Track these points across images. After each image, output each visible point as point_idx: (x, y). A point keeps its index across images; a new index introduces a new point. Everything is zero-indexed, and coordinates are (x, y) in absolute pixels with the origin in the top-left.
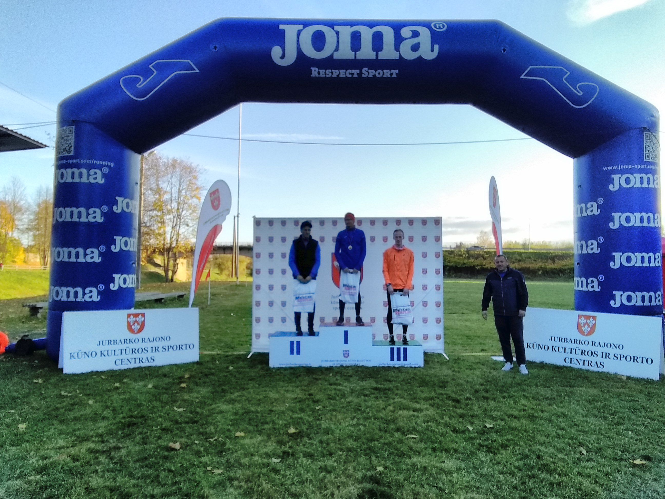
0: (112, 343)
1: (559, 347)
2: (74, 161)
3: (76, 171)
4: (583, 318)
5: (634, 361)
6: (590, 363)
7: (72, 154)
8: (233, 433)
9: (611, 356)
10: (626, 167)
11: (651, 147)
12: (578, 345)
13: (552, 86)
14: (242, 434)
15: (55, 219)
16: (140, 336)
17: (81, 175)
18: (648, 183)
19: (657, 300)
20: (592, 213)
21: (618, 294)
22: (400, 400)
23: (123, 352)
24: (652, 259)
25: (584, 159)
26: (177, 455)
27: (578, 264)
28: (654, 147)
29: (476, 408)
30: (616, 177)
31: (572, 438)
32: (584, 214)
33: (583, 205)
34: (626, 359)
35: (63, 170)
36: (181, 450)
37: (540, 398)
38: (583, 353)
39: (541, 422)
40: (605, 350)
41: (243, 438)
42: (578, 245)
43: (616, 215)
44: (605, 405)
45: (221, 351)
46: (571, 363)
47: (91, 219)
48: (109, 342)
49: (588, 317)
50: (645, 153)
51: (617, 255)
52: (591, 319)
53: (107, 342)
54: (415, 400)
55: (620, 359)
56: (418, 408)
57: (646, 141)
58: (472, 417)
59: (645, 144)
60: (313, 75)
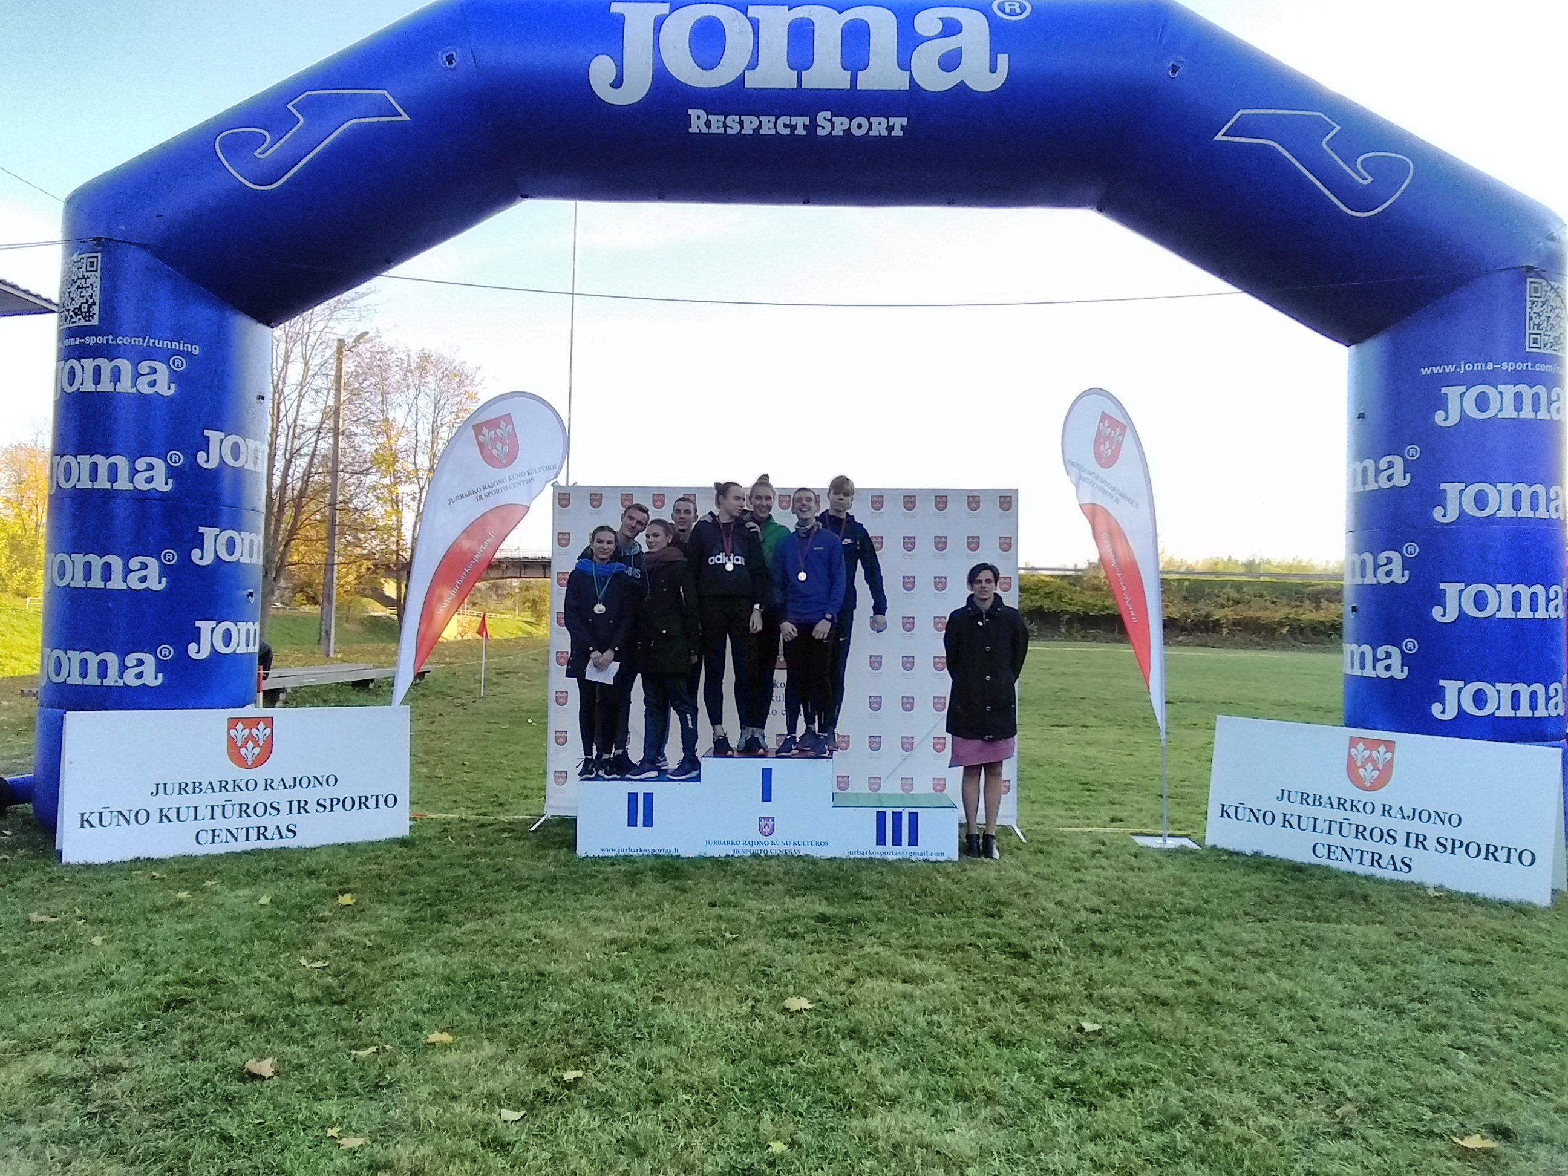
0: (190, 789)
1: (1299, 817)
2: (100, 340)
3: (106, 365)
4: (1361, 746)
5: (1487, 858)
6: (1375, 860)
7: (95, 322)
8: (425, 1032)
9: (1431, 843)
10: (1479, 366)
11: (1543, 318)
12: (1348, 814)
13: (1294, 161)
14: (446, 1038)
15: (55, 486)
16: (260, 774)
17: (116, 376)
18: (1536, 408)
19: (1552, 703)
20: (1390, 484)
21: (1451, 686)
22: (876, 949)
23: (218, 811)
24: (1542, 601)
25: (1373, 347)
26: (260, 1093)
27: (1354, 609)
28: (1553, 316)
29: (1067, 975)
30: (1452, 393)
31: (1304, 1068)
32: (1372, 486)
33: (1369, 463)
34: (1467, 851)
35: (73, 362)
36: (275, 1078)
37: (1239, 950)
38: (1359, 833)
39: (1227, 1019)
40: (1417, 827)
41: (446, 1046)
42: (1354, 563)
43: (1451, 489)
44: (1404, 973)
45: (470, 812)
46: (1329, 857)
47: (140, 483)
48: (182, 789)
49: (1374, 744)
50: (1528, 331)
51: (1451, 589)
52: (1382, 749)
53: (177, 786)
54: (917, 951)
55: (1453, 852)
56: (918, 972)
57: (1533, 302)
58: (1052, 999)
59: (1528, 310)
60: (693, 130)
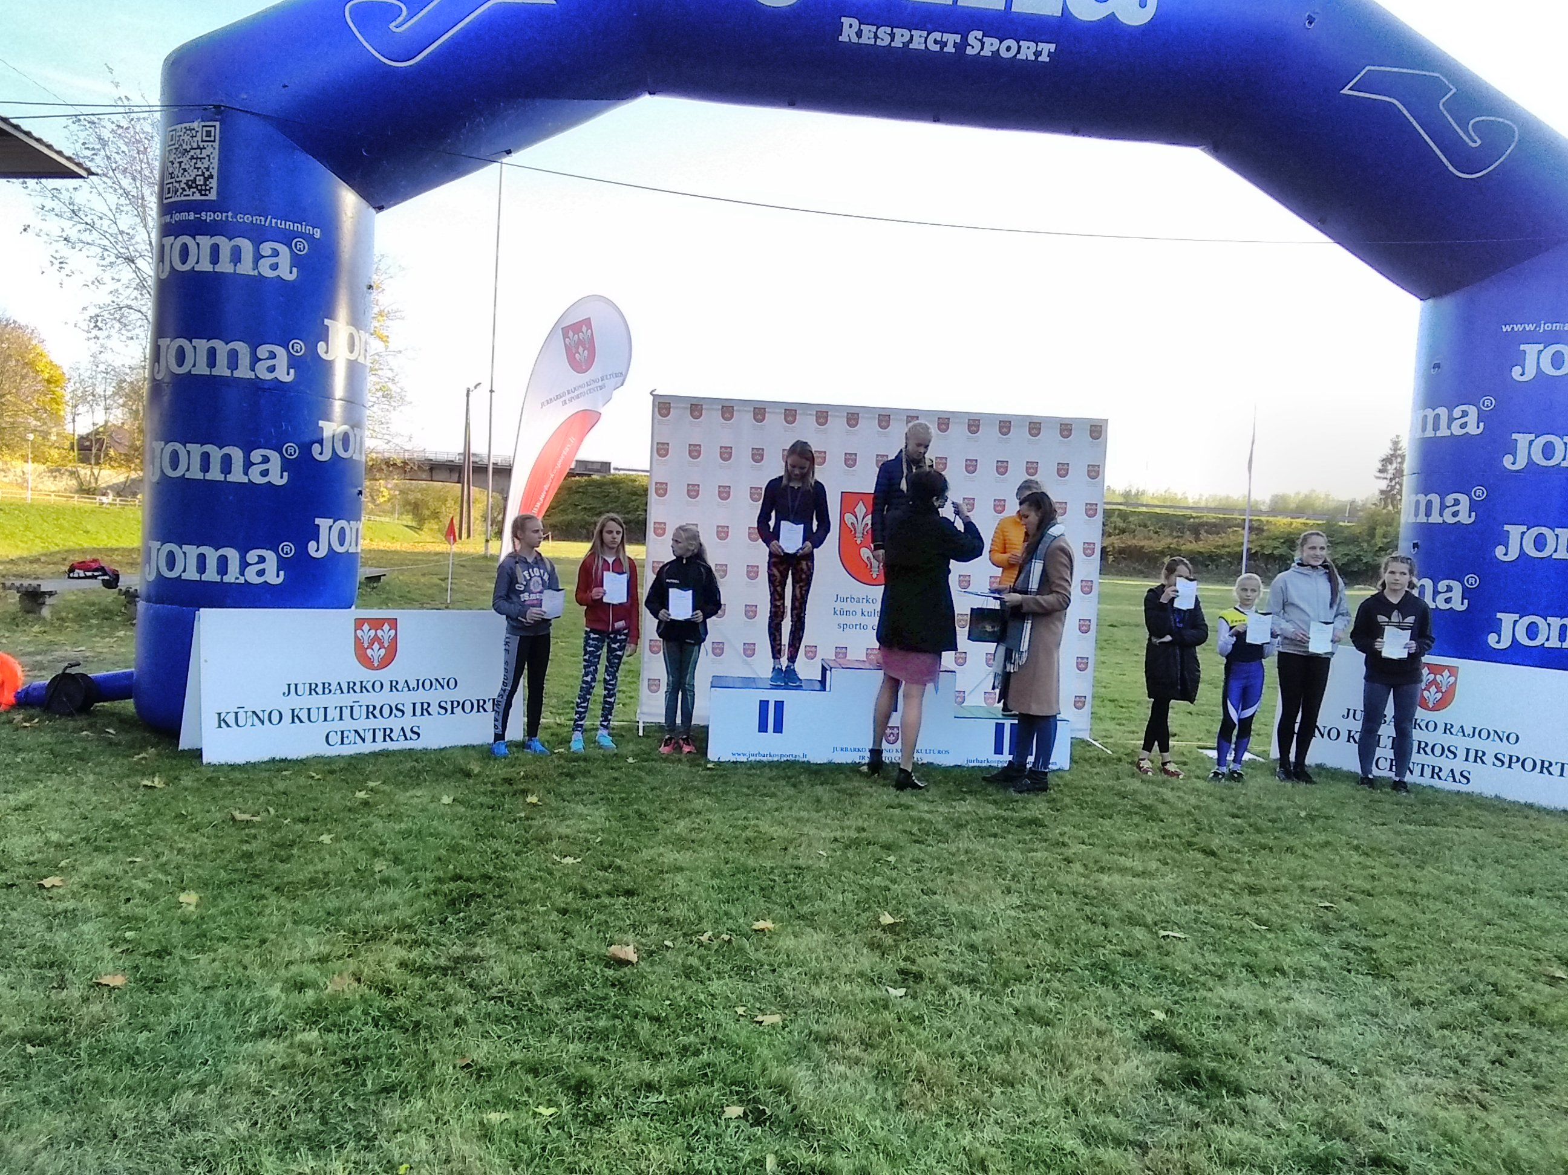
0: (320, 690)
2: (218, 216)
3: (225, 245)
4: (1425, 671)
5: (1542, 772)
6: (1435, 773)
7: (213, 196)
9: (1489, 758)
10: (1557, 326)
13: (1411, 119)
14: (769, 925)
15: (164, 370)
16: (385, 675)
17: (236, 256)
20: (1464, 431)
21: (1507, 619)
23: (346, 713)
25: (1448, 303)
26: (645, 977)
27: (1415, 545)
30: (1531, 350)
32: (1443, 432)
33: (1440, 411)
34: (1523, 766)
35: (186, 239)
36: (643, 963)
40: (1476, 744)
41: (776, 934)
42: (1418, 502)
43: (1522, 439)
47: (263, 373)
48: (312, 689)
49: (1438, 669)
51: (1514, 531)
52: (1446, 673)
53: (307, 686)
55: (1510, 767)
60: (843, 38)
